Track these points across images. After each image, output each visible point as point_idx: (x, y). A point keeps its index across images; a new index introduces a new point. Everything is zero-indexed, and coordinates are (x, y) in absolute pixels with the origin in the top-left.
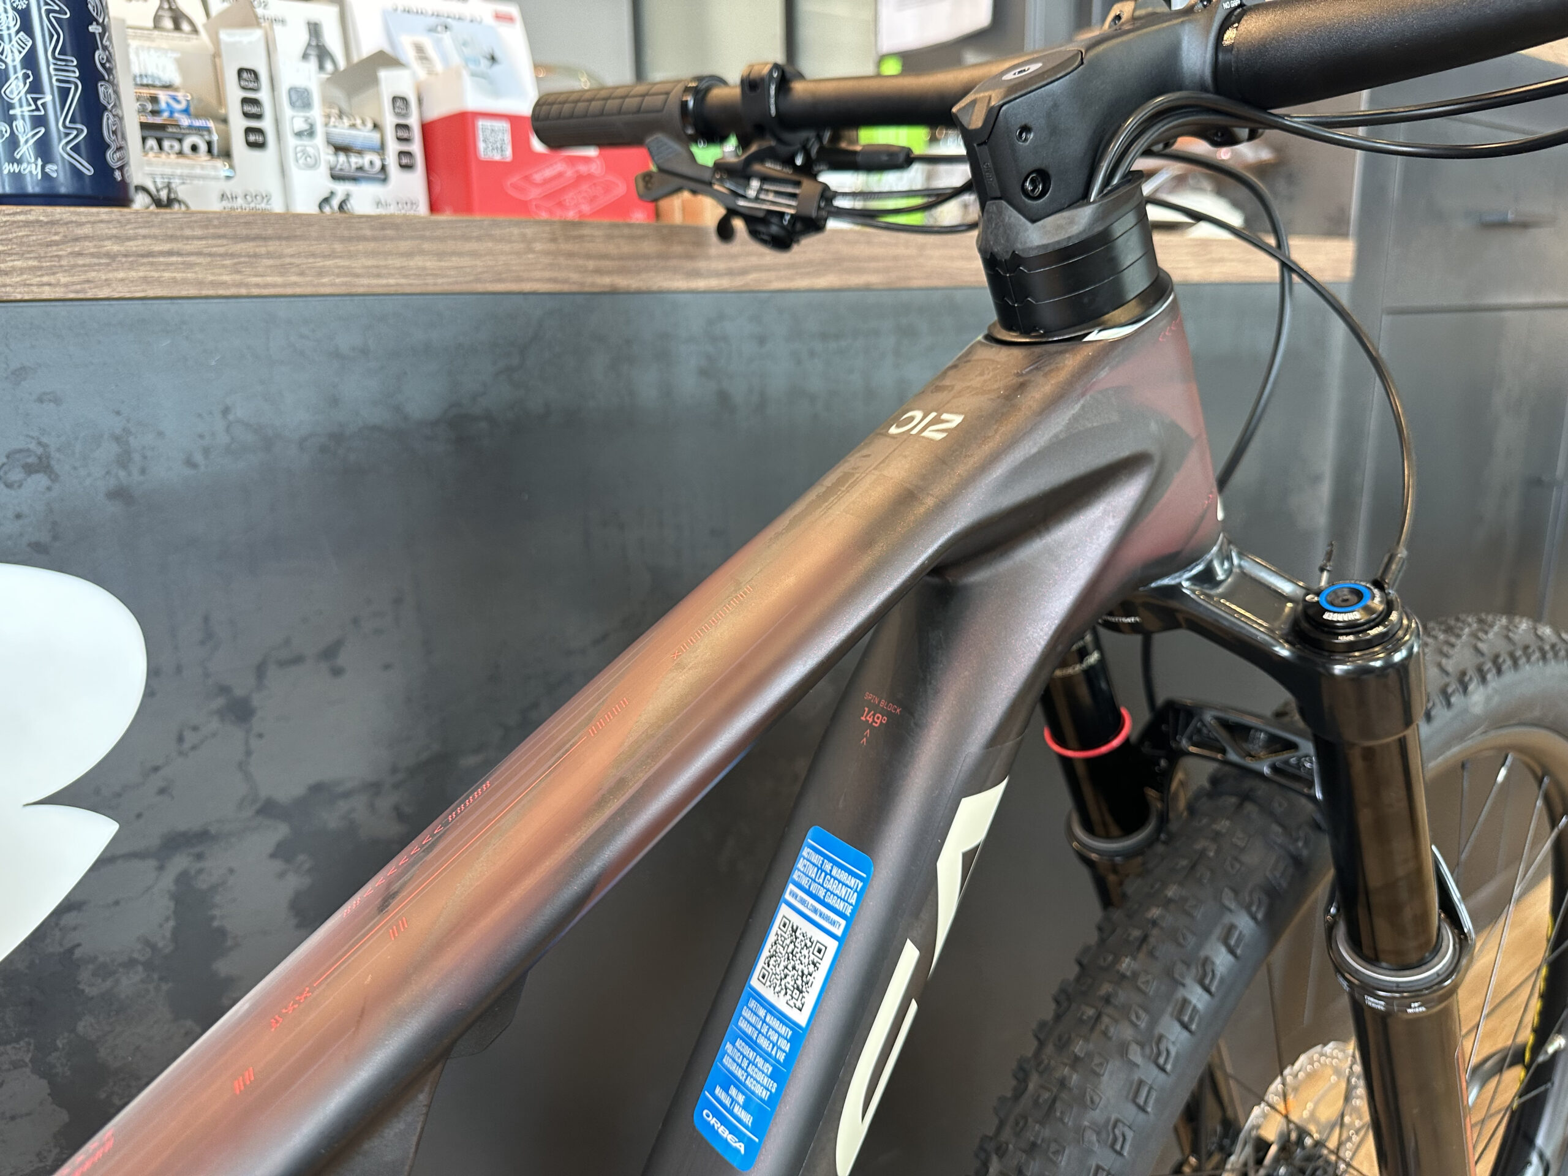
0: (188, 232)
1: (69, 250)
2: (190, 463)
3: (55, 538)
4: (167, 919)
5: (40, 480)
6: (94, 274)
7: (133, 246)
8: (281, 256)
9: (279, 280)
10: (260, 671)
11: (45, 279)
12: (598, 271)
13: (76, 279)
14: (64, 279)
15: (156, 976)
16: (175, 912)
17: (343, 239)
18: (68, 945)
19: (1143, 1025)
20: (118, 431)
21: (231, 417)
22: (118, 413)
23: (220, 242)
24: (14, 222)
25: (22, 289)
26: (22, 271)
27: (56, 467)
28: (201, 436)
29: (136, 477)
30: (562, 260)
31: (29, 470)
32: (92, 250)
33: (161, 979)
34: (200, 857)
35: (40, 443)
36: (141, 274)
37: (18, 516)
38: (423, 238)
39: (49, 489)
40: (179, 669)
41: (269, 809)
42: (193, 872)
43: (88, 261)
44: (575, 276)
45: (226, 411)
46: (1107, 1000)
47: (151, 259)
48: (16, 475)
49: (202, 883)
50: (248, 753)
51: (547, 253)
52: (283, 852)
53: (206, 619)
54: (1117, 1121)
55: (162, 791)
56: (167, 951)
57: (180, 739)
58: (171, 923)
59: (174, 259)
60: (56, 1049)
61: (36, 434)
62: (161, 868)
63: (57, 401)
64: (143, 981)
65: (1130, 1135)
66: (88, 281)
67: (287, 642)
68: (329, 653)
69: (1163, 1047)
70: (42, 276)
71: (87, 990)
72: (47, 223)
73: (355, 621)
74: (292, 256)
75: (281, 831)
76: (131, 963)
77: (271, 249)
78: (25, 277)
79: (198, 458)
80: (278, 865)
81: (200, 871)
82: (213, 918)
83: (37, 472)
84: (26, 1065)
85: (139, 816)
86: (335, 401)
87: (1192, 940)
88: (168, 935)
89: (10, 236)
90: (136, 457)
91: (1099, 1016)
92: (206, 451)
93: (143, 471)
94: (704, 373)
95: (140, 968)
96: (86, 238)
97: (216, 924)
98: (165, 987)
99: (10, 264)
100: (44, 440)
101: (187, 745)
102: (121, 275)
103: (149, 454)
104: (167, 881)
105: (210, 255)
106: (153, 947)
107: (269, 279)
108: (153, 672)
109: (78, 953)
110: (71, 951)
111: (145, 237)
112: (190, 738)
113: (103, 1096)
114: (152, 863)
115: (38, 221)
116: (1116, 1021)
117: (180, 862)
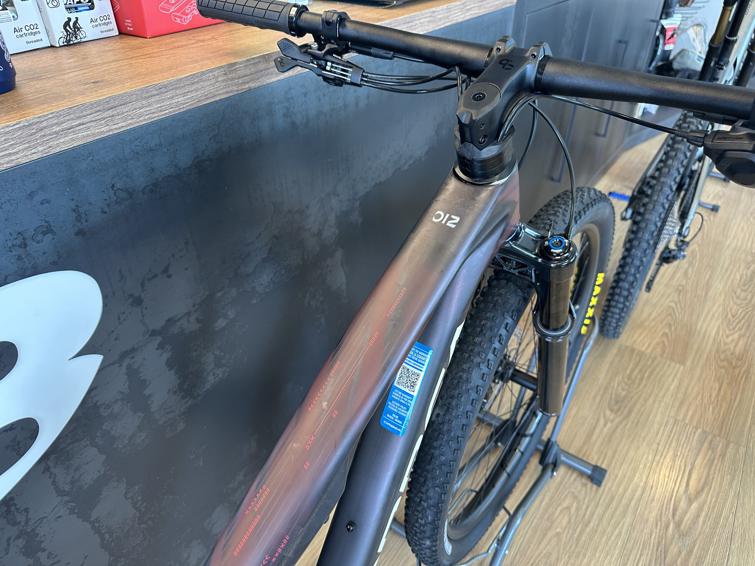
0: (85, 113)
1: (40, 135)
2: (104, 212)
3: (59, 258)
4: (126, 382)
5: (49, 236)
6: (51, 143)
7: (64, 126)
8: (123, 113)
9: (124, 124)
10: (143, 285)
11: (33, 151)
12: (244, 83)
13: (45, 147)
14: (40, 149)
15: (125, 402)
16: (128, 379)
17: (145, 98)
18: (94, 402)
19: (483, 357)
20: (74, 207)
21: (115, 189)
22: (73, 200)
23: (98, 114)
24: (15, 129)
25: (25, 158)
26: (23, 150)
27: (54, 229)
28: (105, 200)
29: (85, 224)
30: (229, 82)
31: (44, 233)
32: (49, 132)
33: (127, 403)
34: (133, 358)
35: (46, 222)
36: (70, 137)
37: (44, 253)
38: (176, 88)
39: (53, 239)
40: (114, 293)
41: (154, 333)
42: (131, 364)
43: (48, 138)
44: (235, 88)
45: (113, 186)
46: (472, 351)
47: (72, 130)
48: (39, 237)
49: (135, 366)
50: (143, 316)
51: (223, 81)
52: (161, 346)
53: (120, 271)
54: (478, 386)
55: (116, 339)
56: (127, 393)
57: (119, 319)
58: (128, 383)
59: (81, 127)
60: (97, 437)
61: (43, 218)
62: (121, 366)
63: (48, 202)
64: (121, 405)
65: (482, 389)
66: (50, 147)
67: (150, 270)
68: (166, 270)
69: (490, 363)
70: (31, 150)
71: (104, 414)
72: (28, 126)
73: (173, 255)
74: (127, 112)
75: (159, 339)
76: (117, 400)
77: (118, 111)
78: (25, 152)
79: (106, 209)
80: (160, 351)
81: (134, 363)
82: (141, 377)
83: (47, 234)
84: (88, 445)
85: (110, 350)
86: (153, 170)
87: (496, 330)
88: (127, 387)
89: (15, 136)
90: (83, 215)
91: (470, 356)
92: (108, 205)
93: (87, 221)
94: (285, 115)
95: (120, 401)
96: (45, 127)
97: (142, 379)
98: (129, 405)
99: (18, 148)
100: (47, 220)
101: (122, 320)
102: (62, 140)
103: (87, 213)
104: (123, 370)
105: (95, 121)
106: (122, 393)
107: (120, 125)
108: (105, 297)
109: (98, 403)
110: (96, 404)
111: (68, 120)
112: (122, 317)
113: (115, 446)
114: (117, 365)
115: (24, 126)
116: (475, 357)
117: (127, 362)
